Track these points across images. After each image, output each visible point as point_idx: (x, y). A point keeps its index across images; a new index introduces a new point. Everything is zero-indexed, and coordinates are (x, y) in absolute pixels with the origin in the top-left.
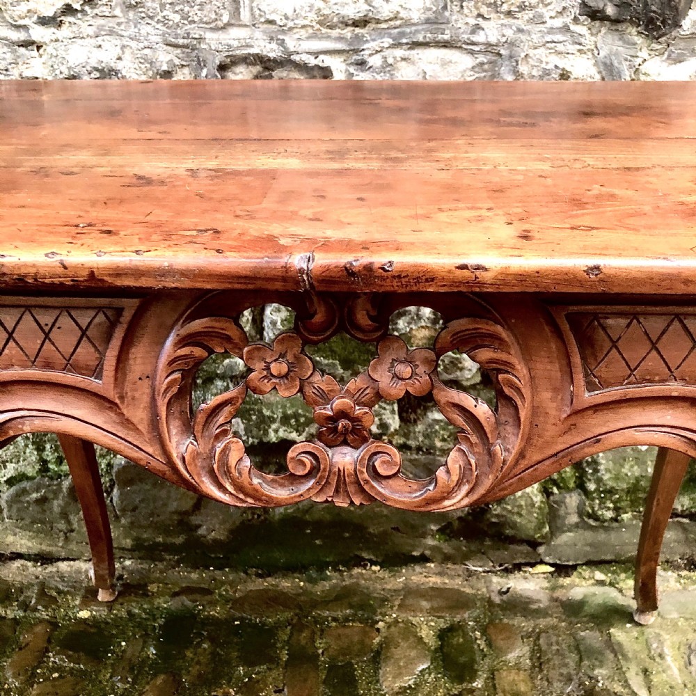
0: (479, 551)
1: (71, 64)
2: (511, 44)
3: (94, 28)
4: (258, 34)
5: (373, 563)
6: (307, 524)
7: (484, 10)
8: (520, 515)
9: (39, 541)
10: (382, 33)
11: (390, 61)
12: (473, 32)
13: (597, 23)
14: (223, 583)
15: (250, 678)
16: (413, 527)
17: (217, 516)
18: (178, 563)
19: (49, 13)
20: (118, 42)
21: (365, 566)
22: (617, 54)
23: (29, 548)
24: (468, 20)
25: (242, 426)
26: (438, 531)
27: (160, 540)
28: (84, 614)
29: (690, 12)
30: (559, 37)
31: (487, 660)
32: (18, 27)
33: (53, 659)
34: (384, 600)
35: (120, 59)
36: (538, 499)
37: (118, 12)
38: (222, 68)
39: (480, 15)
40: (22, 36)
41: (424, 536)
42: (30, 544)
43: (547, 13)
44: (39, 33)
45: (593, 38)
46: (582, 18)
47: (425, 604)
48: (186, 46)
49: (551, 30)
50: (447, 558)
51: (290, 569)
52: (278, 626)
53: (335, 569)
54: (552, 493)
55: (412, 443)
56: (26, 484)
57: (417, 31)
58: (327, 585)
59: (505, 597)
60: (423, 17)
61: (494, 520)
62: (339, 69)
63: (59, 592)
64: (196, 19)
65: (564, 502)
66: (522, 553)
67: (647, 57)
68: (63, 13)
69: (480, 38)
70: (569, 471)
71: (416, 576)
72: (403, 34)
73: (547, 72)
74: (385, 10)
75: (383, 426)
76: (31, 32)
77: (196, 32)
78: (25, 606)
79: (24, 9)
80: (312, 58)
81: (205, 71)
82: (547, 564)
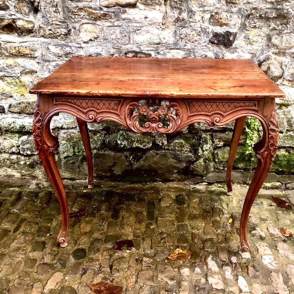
0: (187, 179)
1: (90, 52)
2: (193, 49)
3: (96, 44)
4: (134, 46)
5: (160, 181)
6: (142, 170)
7: (187, 41)
8: (198, 167)
9: (71, 174)
10: (163, 46)
11: (165, 52)
12: (184, 46)
13: (213, 44)
14: (120, 185)
16: (170, 171)
17: (119, 168)
18: (108, 181)
19: (86, 41)
20: (102, 47)
21: (157, 182)
22: (218, 51)
24: (183, 43)
25: (127, 143)
26: (177, 172)
27: (103, 174)
28: (85, 191)
29: (234, 43)
30: (204, 48)
31: (188, 202)
32: (78, 44)
33: (79, 199)
34: (162, 190)
35: (102, 51)
36: (203, 164)
37: (102, 41)
38: (126, 54)
39: (186, 42)
40: (79, 46)
41: (173, 174)
42: (69, 175)
43: (201, 42)
44: (83, 45)
45: (213, 48)
46: (209, 43)
47: (173, 190)
48: (118, 49)
49: (203, 46)
50: (179, 180)
51: (138, 182)
52: (135, 194)
53: (150, 182)
54: (207, 162)
55: (170, 148)
56: (69, 158)
57: (171, 46)
58: (147, 186)
59: (194, 189)
60: (173, 43)
61: (191, 169)
62: (153, 54)
63: (78, 187)
64: (120, 42)
65: (210, 165)
66: (199, 179)
67: (225, 52)
68: (89, 41)
69: (186, 47)
70: (211, 157)
71: (171, 184)
72: (168, 47)
73: (202, 55)
74: (164, 41)
75: (163, 143)
76: (81, 45)
77: (120, 45)
78: (69, 189)
79: (80, 40)
80: (147, 51)
81: (122, 54)
82: (206, 182)
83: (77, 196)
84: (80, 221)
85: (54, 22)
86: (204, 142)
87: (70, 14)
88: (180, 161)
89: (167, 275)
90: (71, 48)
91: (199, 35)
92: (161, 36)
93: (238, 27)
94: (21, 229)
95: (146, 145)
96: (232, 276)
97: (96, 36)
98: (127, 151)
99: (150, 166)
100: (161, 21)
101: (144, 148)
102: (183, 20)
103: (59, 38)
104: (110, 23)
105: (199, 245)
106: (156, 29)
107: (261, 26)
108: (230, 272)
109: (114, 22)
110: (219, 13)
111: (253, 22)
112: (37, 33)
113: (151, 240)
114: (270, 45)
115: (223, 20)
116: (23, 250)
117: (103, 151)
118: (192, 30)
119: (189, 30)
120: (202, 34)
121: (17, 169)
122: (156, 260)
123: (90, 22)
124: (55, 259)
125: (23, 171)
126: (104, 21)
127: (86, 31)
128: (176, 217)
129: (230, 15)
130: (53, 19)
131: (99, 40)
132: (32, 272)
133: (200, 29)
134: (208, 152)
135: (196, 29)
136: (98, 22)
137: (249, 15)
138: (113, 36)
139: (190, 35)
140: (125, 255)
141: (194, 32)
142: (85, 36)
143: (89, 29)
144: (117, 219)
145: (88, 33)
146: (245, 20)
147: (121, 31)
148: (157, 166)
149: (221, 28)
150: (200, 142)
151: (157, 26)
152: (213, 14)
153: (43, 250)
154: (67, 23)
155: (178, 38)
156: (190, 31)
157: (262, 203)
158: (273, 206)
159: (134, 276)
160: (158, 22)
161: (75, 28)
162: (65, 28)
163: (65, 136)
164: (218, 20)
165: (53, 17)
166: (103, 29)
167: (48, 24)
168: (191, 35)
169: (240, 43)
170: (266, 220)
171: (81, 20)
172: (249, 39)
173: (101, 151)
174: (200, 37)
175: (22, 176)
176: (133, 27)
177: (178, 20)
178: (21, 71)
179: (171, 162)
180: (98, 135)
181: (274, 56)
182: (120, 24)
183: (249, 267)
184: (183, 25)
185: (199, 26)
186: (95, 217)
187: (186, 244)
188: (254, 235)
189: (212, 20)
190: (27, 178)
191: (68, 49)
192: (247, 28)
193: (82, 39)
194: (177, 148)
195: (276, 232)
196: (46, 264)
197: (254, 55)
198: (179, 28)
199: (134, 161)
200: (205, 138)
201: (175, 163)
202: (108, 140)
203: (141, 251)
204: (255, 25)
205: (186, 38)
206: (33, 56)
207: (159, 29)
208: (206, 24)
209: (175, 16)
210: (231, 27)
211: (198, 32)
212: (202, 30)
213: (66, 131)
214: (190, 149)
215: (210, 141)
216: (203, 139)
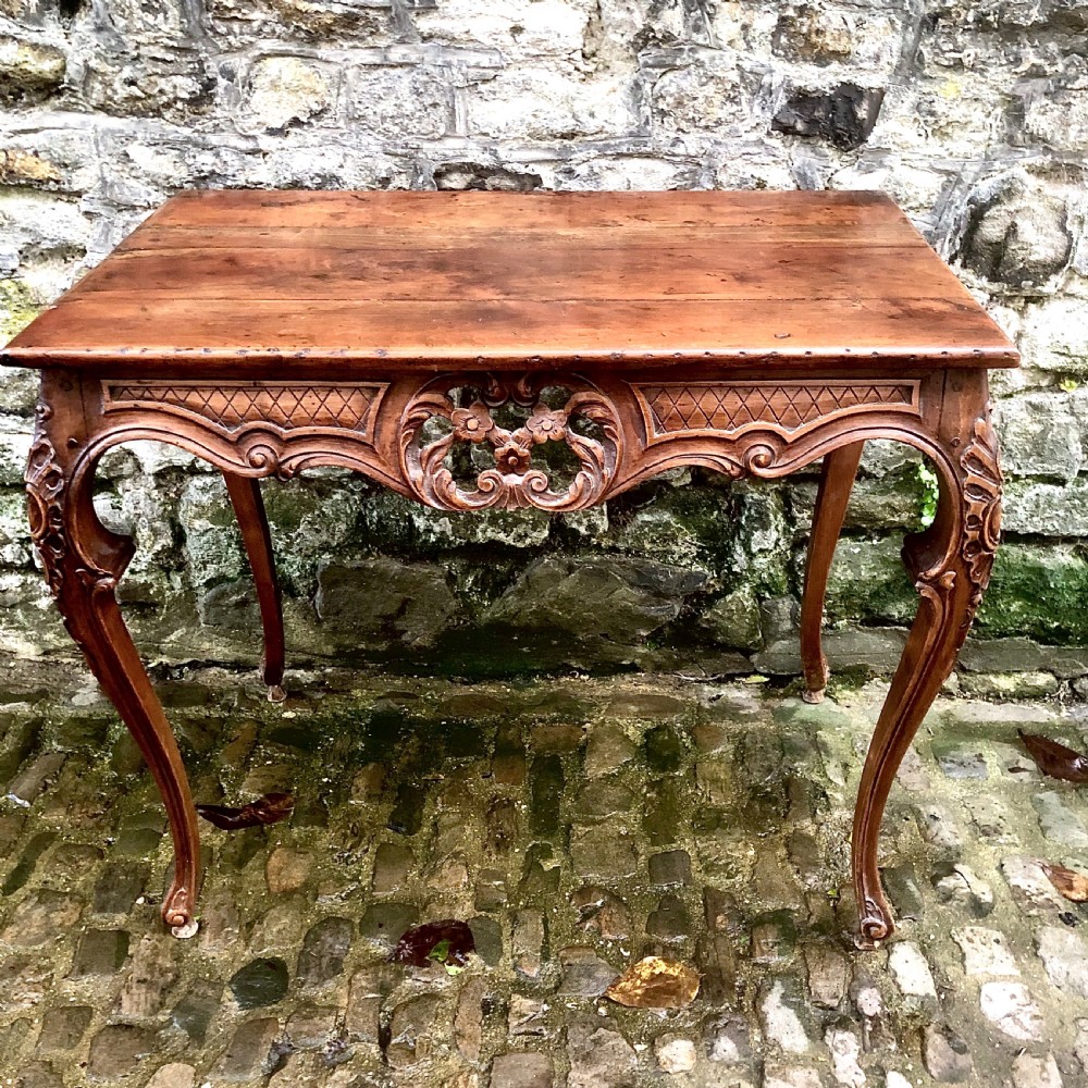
0: (690, 660)
1: (294, 171)
2: (710, 156)
3: (319, 139)
4: (472, 145)
5: (582, 672)
6: (515, 630)
7: (683, 125)
8: (729, 618)
9: (236, 647)
10: (588, 145)
11: (596, 170)
12: (673, 145)
13: (790, 137)
14: (428, 689)
15: (459, 767)
16: (623, 634)
17: (422, 621)
18: (381, 671)
19: (278, 125)
20: (341, 151)
21: (573, 676)
22: (810, 165)
23: (225, 655)
24: (668, 134)
25: (450, 526)
26: (647, 637)
27: (362, 646)
28: (289, 715)
29: (875, 129)
30: (754, 150)
31: (691, 756)
32: (247, 137)
33: (264, 750)
34: (592, 706)
35: (341, 166)
36: (749, 604)
37: (341, 124)
38: (438, 175)
40: (250, 145)
41: (634, 642)
42: (226, 651)
43: (742, 127)
44: (266, 143)
45: (787, 151)
46: (774, 133)
47: (633, 708)
48: (404, 156)
49: (746, 144)
50: (658, 668)
51: (495, 677)
52: (486, 725)
53: (543, 677)
54: (764, 599)
55: (622, 546)
56: (226, 586)
57: (621, 144)
58: (534, 691)
59: (715, 704)
60: (626, 131)
61: (705, 626)
62: (548, 176)
63: (261, 696)
64: (415, 131)
65: (776, 608)
66: (735, 662)
67: (839, 167)
68: (291, 125)
69: (680, 149)
70: (781, 576)
71: (625, 684)
72: (608, 146)
73: (744, 182)
74: (591, 125)
75: (592, 527)
76: (259, 141)
77: (414, 143)
78: (228, 707)
79: (254, 120)
80: (523, 166)
81: (421, 179)
82: (761, 674)
83: (258, 735)
84: (266, 841)
85: (143, 51)
86: (755, 520)
87: (210, 15)
88: (660, 595)
89: (602, 1069)
90: (217, 155)
91: (732, 100)
92: (578, 106)
93: (888, 68)
94: (34, 881)
95: (526, 536)
96: (861, 1071)
97: (317, 108)
98: (454, 559)
99: (541, 613)
100: (577, 43)
101: (520, 545)
102: (668, 38)
103: (168, 115)
104: (372, 51)
105: (734, 938)
106: (558, 75)
107: (983, 63)
108: (856, 1055)
109: (389, 47)
110: (812, 9)
111: (951, 46)
112: (80, 95)
113: (545, 921)
114: (1020, 136)
115: (828, 39)
116: (40, 970)
117: (358, 557)
118: (704, 80)
119: (693, 79)
120: (745, 96)
121: (24, 629)
122: (563, 1008)
123: (293, 47)
124: (162, 1004)
125: (49, 636)
126: (346, 44)
127: (274, 85)
128: (645, 823)
129: (856, 16)
130: (141, 38)
131: (330, 123)
132: (70, 1064)
133: (734, 77)
134: (770, 557)
135: (720, 74)
136: (324, 50)
137: (935, 18)
138: (387, 107)
139: (695, 99)
140: (442, 984)
141: (711, 88)
142: (271, 107)
143: (286, 78)
144: (411, 832)
145: (285, 93)
146: (919, 38)
147: (417, 85)
148: (569, 612)
149: (822, 70)
150: (739, 522)
151: (564, 64)
152: (790, 12)
153: (118, 966)
154: (197, 52)
155: (647, 110)
156: (696, 84)
157: (980, 757)
158: (1024, 770)
159: (475, 1077)
160: (565, 46)
161: (229, 75)
162: (189, 75)
163: (206, 499)
164: (807, 37)
165: (139, 31)
166: (342, 76)
167: (120, 57)
168: (701, 100)
169: (899, 130)
170: (997, 831)
171: (253, 39)
172: (932, 114)
173: (352, 558)
174: (735, 108)
175: (46, 653)
176: (464, 69)
177: (647, 40)
178: (21, 247)
179: (624, 599)
180: (335, 497)
181: (1032, 182)
182: (413, 58)
183: (929, 1031)
184: (669, 61)
185: (733, 63)
186: (324, 824)
187: (680, 938)
188: (947, 897)
189: (783, 40)
190: (65, 661)
191: (206, 161)
192: (927, 72)
193: (261, 118)
194: (648, 546)
195: (1038, 882)
196: (129, 1027)
197: (953, 178)
198: (649, 70)
199: (481, 593)
200: (759, 503)
201: (643, 602)
202: (375, 513)
203: (504, 969)
204: (957, 55)
205: (679, 112)
206: (66, 186)
207: (569, 74)
208: (762, 56)
209: (633, 25)
210: (861, 65)
211: (729, 86)
212: (742, 78)
213: (209, 480)
214: (700, 547)
215: (779, 516)
216: (749, 510)
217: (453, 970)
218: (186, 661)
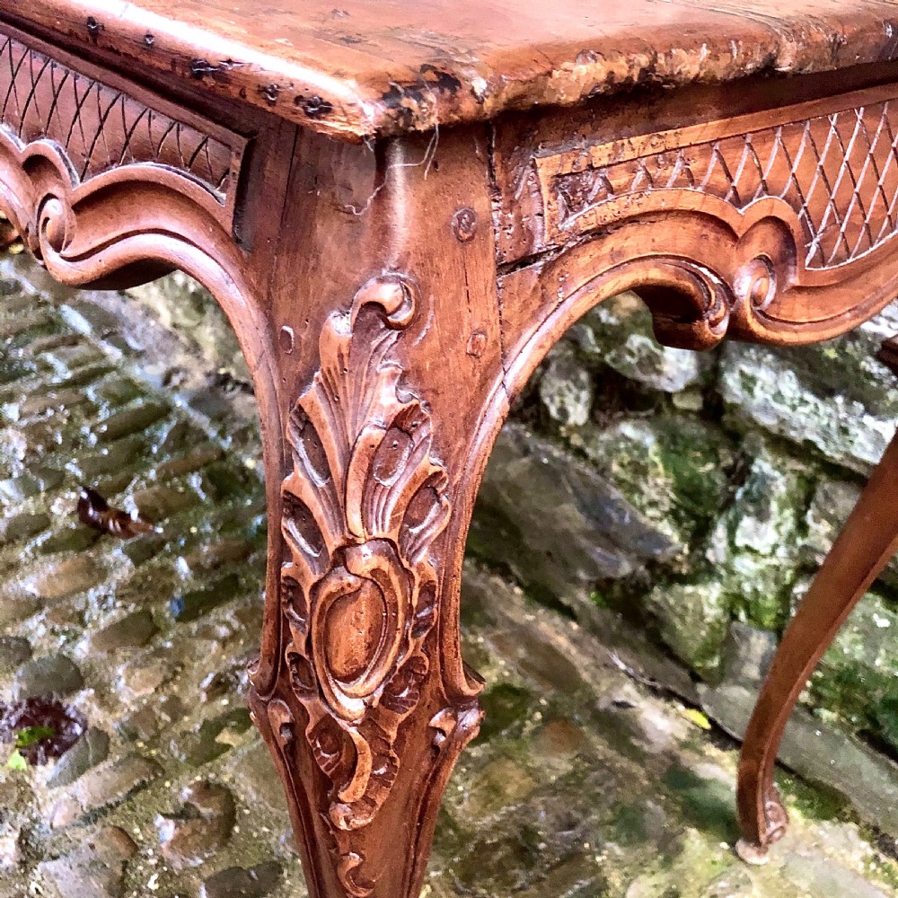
5: (518, 583)
8: (682, 618)
16: (566, 564)
21: (508, 581)
26: (589, 582)
28: (250, 463)
31: (512, 743)
33: (195, 481)
34: (489, 622)
53: (478, 565)
54: (737, 618)
59: (613, 710)
61: (651, 608)
63: (256, 438)
65: (748, 640)
66: (679, 678)
70: (770, 599)
71: (548, 624)
75: (563, 412)
82: (706, 716)
86: (753, 501)
88: (611, 538)
121: (167, 296)
125: (179, 312)
148: (517, 504)
150: (734, 493)
175: (175, 325)
179: (568, 519)
194: (616, 468)
200: (764, 478)
201: (587, 534)
203: (50, 799)
214: (672, 501)
215: (789, 512)
216: (752, 483)
217: (17, 761)
218: (243, 380)
